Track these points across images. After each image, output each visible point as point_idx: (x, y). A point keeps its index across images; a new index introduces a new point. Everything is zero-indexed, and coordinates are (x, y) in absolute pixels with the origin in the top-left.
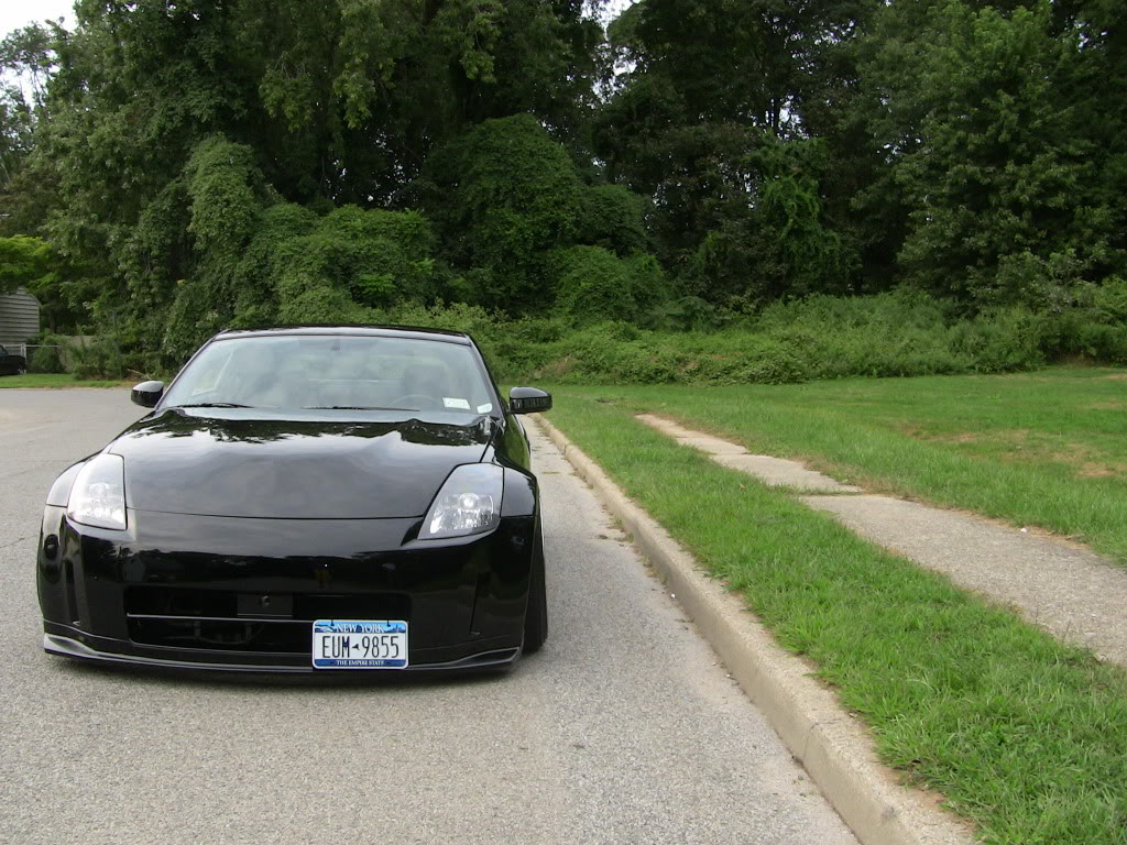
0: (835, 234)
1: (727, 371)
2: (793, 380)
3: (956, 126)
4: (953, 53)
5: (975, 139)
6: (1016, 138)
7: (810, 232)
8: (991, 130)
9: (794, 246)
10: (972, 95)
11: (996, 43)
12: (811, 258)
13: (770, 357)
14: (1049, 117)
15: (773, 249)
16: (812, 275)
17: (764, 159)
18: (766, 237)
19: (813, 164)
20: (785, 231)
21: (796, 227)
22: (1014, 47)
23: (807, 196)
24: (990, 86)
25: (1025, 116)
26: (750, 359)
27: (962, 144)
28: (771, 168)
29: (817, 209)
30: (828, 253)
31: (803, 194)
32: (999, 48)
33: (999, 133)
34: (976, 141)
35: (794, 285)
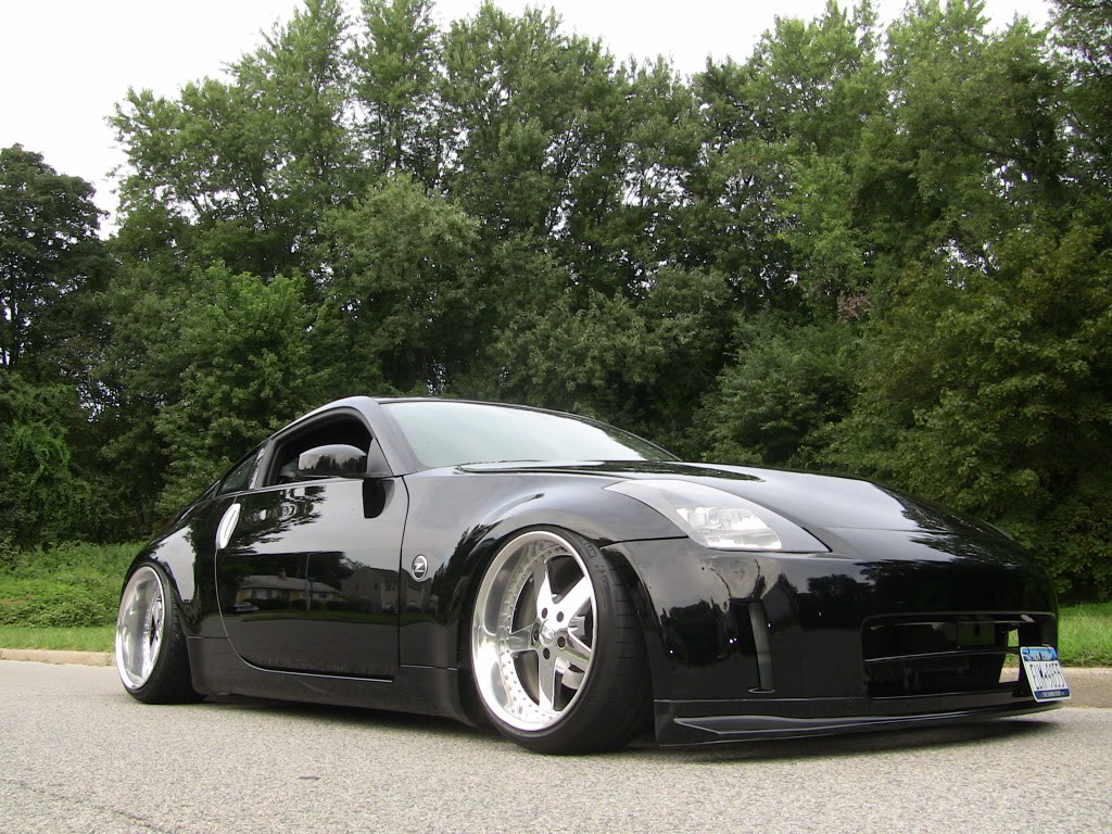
0: (85, 483)
1: (24, 615)
2: (95, 623)
3: (220, 380)
4: (218, 311)
5: (239, 394)
6: (277, 396)
7: (59, 480)
8: (253, 386)
9: (43, 493)
10: (236, 353)
11: (258, 305)
12: (62, 506)
13: (70, 600)
14: (309, 377)
15: (23, 495)
16: (61, 524)
17: (13, 403)
18: (15, 482)
19: (62, 410)
20: (35, 476)
21: (46, 473)
22: (277, 311)
23: (58, 442)
24: (254, 346)
25: (288, 375)
26: (46, 602)
27: (226, 399)
28: (20, 413)
29: (68, 456)
30: (79, 501)
31: (53, 441)
32: (263, 310)
33: (260, 390)
34: (241, 396)
35: (43, 533)
